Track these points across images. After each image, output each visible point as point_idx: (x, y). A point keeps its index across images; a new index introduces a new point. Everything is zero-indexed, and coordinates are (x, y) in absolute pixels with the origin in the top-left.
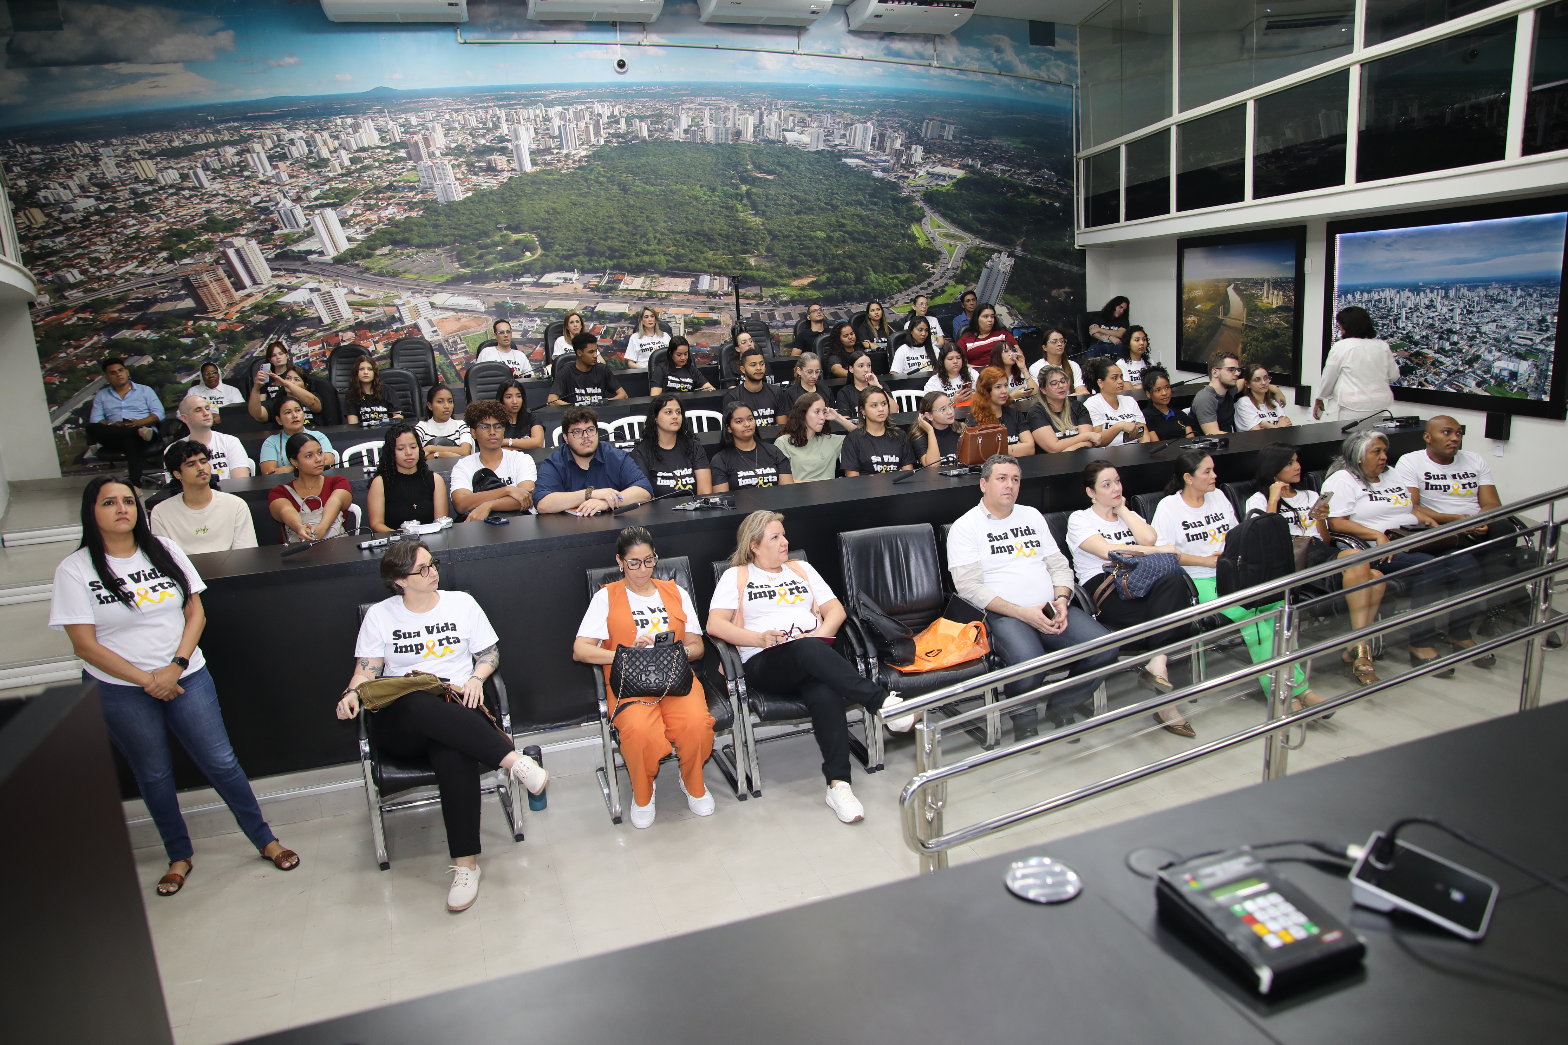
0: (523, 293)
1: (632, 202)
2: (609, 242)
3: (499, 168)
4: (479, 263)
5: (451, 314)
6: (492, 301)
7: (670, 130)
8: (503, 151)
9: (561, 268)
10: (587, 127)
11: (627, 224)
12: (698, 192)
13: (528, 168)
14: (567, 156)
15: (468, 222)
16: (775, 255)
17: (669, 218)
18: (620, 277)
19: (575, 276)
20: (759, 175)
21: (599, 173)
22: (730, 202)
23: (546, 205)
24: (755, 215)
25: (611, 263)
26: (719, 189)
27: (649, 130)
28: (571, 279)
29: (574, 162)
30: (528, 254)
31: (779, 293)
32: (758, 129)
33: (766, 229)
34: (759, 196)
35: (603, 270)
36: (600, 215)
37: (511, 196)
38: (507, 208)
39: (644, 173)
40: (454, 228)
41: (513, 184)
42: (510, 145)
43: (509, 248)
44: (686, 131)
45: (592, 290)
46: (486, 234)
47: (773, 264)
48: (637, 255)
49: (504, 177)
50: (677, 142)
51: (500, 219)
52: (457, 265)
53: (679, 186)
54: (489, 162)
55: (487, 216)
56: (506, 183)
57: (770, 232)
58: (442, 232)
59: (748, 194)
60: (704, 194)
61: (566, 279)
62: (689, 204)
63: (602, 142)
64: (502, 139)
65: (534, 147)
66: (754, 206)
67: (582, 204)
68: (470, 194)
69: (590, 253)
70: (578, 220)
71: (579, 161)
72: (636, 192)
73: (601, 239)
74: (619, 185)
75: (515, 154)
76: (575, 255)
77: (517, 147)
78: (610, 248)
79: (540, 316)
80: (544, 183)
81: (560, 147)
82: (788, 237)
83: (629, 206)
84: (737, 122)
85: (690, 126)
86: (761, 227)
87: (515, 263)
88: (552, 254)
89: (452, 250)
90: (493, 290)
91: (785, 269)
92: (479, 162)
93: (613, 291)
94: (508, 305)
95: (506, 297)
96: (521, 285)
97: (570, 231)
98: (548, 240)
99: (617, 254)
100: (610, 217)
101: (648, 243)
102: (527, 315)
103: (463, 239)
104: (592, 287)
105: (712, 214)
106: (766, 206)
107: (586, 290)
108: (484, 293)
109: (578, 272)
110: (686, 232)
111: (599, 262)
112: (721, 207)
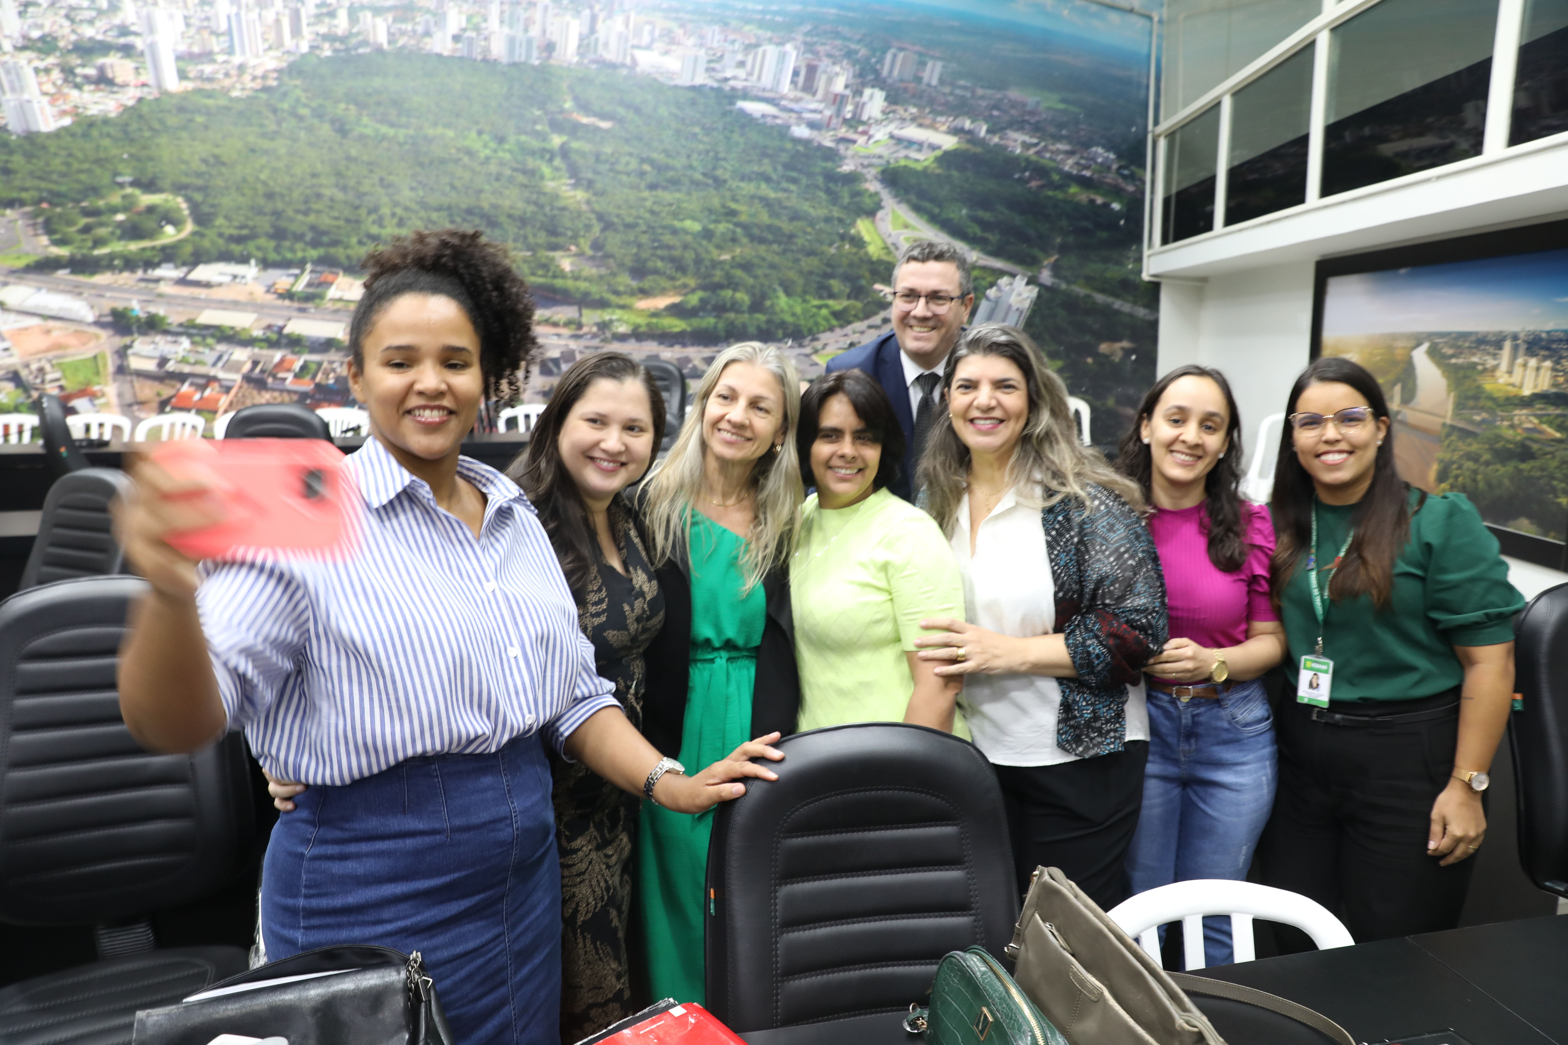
0: (160, 295)
1: (354, 152)
2: (312, 219)
3: (119, 80)
4: (83, 241)
5: (35, 321)
6: (107, 304)
7: (427, 34)
8: (127, 50)
9: (225, 257)
10: (278, 21)
11: (344, 189)
12: (473, 141)
13: (173, 84)
14: (242, 68)
15: (64, 169)
16: (607, 256)
17: (420, 182)
18: (330, 278)
19: (251, 271)
20: (585, 120)
21: (298, 100)
22: (531, 163)
23: (202, 149)
24: (575, 186)
25: (314, 253)
26: (512, 139)
27: (389, 33)
28: (243, 277)
29: (254, 78)
30: (169, 229)
31: (611, 321)
32: (585, 44)
33: (593, 211)
34: (583, 154)
35: (301, 264)
36: (298, 171)
37: (140, 130)
38: (133, 150)
39: (379, 104)
40: (40, 178)
41: (145, 109)
42: (139, 43)
43: (136, 218)
44: (456, 38)
45: (282, 296)
46: (95, 191)
47: (603, 271)
48: (360, 243)
49: (129, 97)
50: (439, 56)
51: (121, 167)
52: (44, 240)
53: (440, 130)
54: (101, 69)
55: (99, 162)
56: (132, 108)
57: (600, 217)
58: (17, 183)
59: (564, 152)
60: (485, 146)
61: (235, 277)
62: (457, 161)
63: (304, 48)
64: (124, 31)
65: (182, 48)
66: (574, 172)
67: (266, 152)
68: (67, 121)
69: (279, 234)
70: (257, 179)
71: (264, 77)
72: (362, 138)
73: (298, 211)
74: (333, 122)
75: (148, 58)
76: (253, 236)
77: (152, 46)
78: (313, 228)
79: (189, 336)
80: (199, 111)
81: (230, 51)
82: (630, 226)
83: (349, 158)
84: (549, 29)
85: (464, 30)
86: (584, 207)
87: (146, 244)
88: (211, 233)
89: (35, 215)
90: (108, 287)
91: (625, 280)
92: (83, 66)
93: (317, 301)
94: (134, 314)
95: (130, 300)
96: (157, 281)
97: (243, 195)
98: (206, 209)
99: (325, 239)
100: (314, 175)
101: (380, 222)
102: (166, 332)
103: (56, 198)
104: (280, 291)
105: (497, 179)
106: (596, 172)
107: (270, 297)
108: (93, 292)
109: (257, 265)
110: (449, 208)
111: (292, 250)
112: (515, 170)
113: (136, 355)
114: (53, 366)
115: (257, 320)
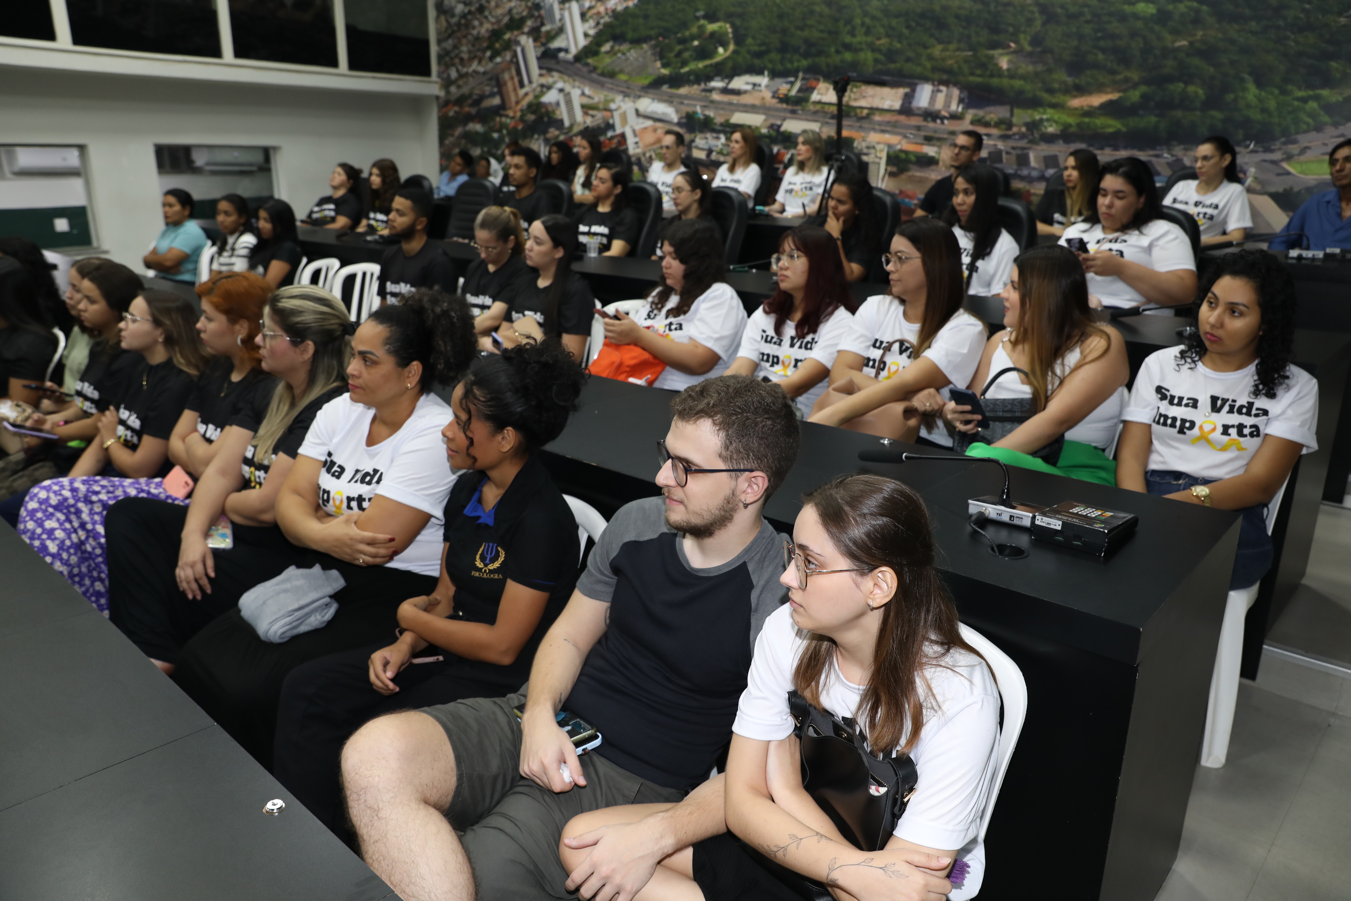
0: (712, 102)
2: (806, 33)
4: (677, 62)
5: (649, 123)
6: (685, 109)
9: (750, 70)
16: (1046, 51)
18: (814, 83)
19: (763, 80)
25: (805, 63)
28: (760, 85)
30: (721, 50)
31: (1041, 121)
35: (796, 73)
40: (660, 19)
43: (704, 43)
45: (781, 100)
46: (684, 25)
47: (1040, 68)
48: (837, 52)
51: (699, 5)
52: (658, 64)
55: (688, 2)
57: (1044, 9)
61: (755, 85)
69: (784, 48)
73: (797, 28)
76: (768, 51)
78: (806, 41)
87: (708, 62)
88: (744, 51)
89: (656, 47)
90: (686, 97)
91: (1061, 76)
93: (804, 104)
94: (696, 116)
95: (695, 106)
96: (711, 90)
97: (765, 17)
98: (742, 31)
99: (813, 50)
101: (853, 33)
102: (713, 130)
103: (665, 33)
104: (781, 96)
107: (775, 101)
108: (678, 100)
109: (768, 75)
110: (907, 13)
111: (791, 61)
113: (697, 148)
114: (656, 155)
115: (765, 120)
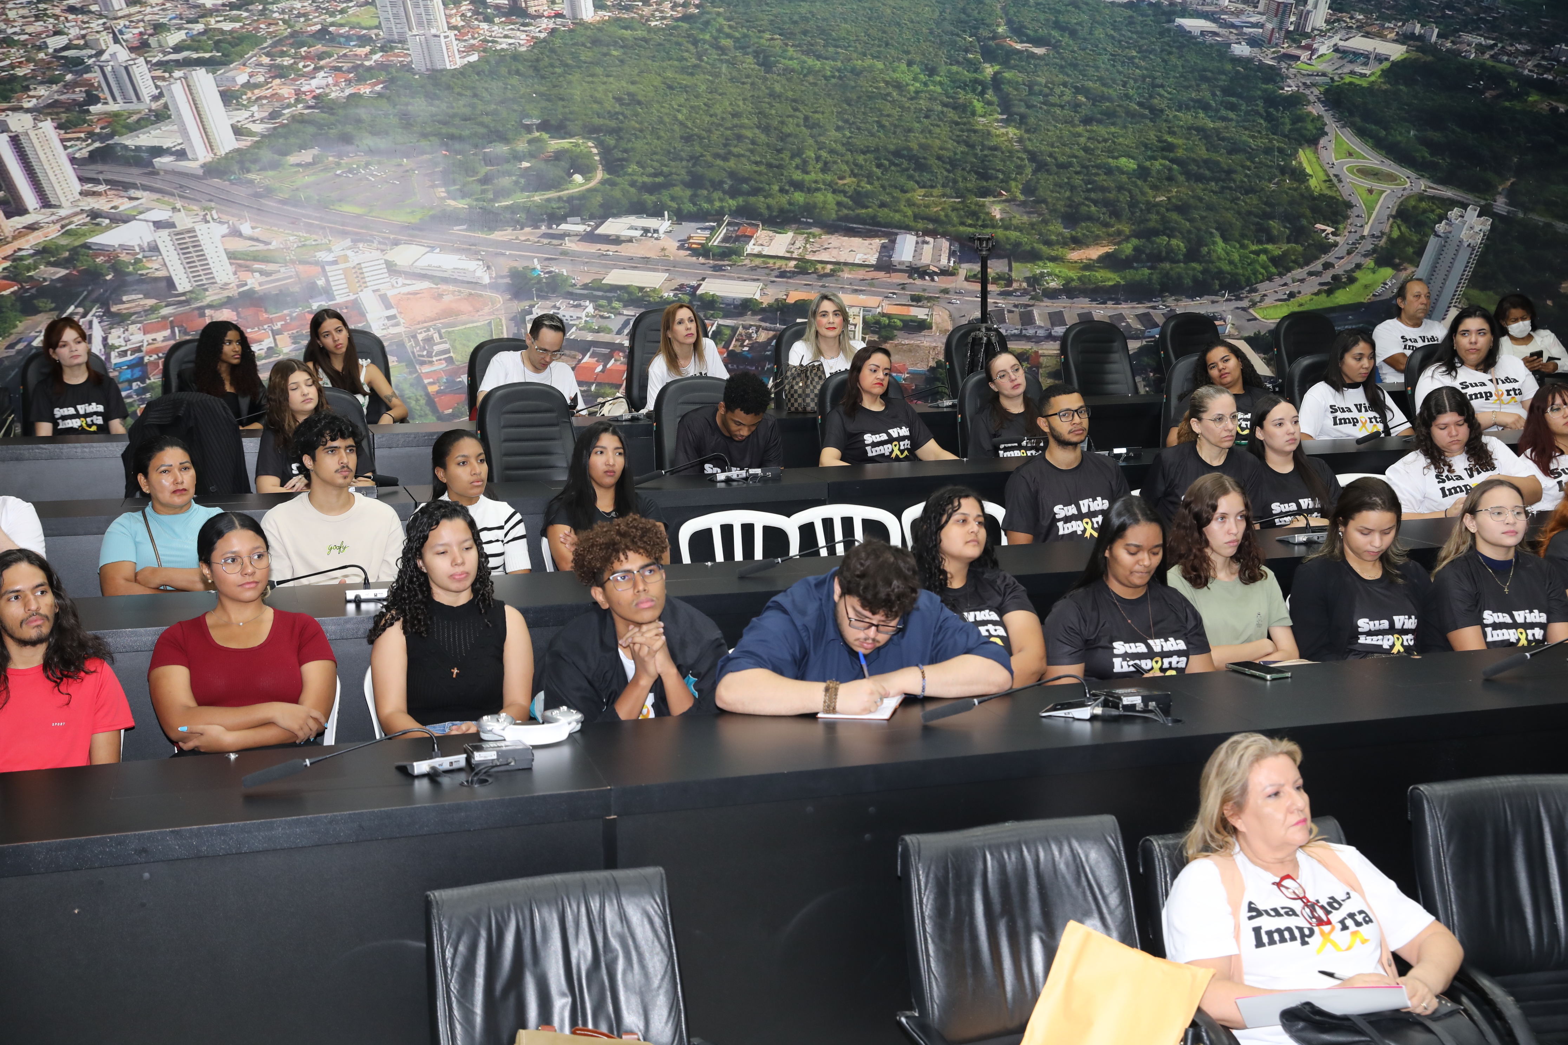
0: (565, 253)
1: (778, 88)
2: (732, 164)
3: (533, 11)
4: (483, 191)
5: (425, 285)
6: (505, 264)
9: (638, 209)
11: (766, 130)
12: (903, 73)
13: (588, 13)
15: (468, 111)
16: (1039, 201)
17: (846, 121)
18: (749, 231)
19: (663, 225)
20: (1019, 46)
21: (720, 30)
22: (962, 96)
23: (618, 86)
24: (1007, 122)
25: (732, 203)
26: (943, 69)
28: (656, 231)
29: (675, 5)
30: (578, 178)
31: (1042, 274)
33: (1026, 150)
34: (1015, 85)
35: (718, 216)
36: (718, 109)
37: (552, 65)
38: (544, 89)
39: (805, 33)
40: (443, 123)
41: (558, 42)
43: (542, 165)
45: (695, 252)
46: (501, 136)
47: (1035, 218)
48: (782, 190)
49: (542, 28)
51: (529, 109)
52: (442, 192)
53: (868, 61)
55: (506, 103)
56: (544, 40)
57: (1033, 157)
58: (419, 129)
59: (997, 82)
60: (915, 79)
61: (646, 230)
62: (885, 97)
66: (1006, 105)
67: (685, 89)
68: (474, 58)
69: (695, 182)
70: (675, 118)
71: (685, 4)
72: (788, 70)
73: (717, 156)
74: (756, 54)
76: (667, 186)
78: (732, 175)
79: (593, 298)
80: (615, 44)
82: (1062, 166)
83: (773, 95)
86: (1017, 146)
87: (553, 194)
88: (623, 181)
89: (434, 165)
90: (508, 244)
91: (1057, 228)
93: (734, 257)
94: (533, 274)
95: (530, 258)
96: (562, 236)
97: (659, 138)
98: (618, 154)
99: (745, 187)
100: (735, 115)
101: (804, 168)
102: (569, 295)
103: (458, 145)
104: (695, 247)
105: (927, 117)
106: (1029, 106)
107: (684, 254)
108: (492, 250)
109: (671, 217)
110: (877, 150)
111: (710, 201)
112: (945, 105)
115: (668, 280)
